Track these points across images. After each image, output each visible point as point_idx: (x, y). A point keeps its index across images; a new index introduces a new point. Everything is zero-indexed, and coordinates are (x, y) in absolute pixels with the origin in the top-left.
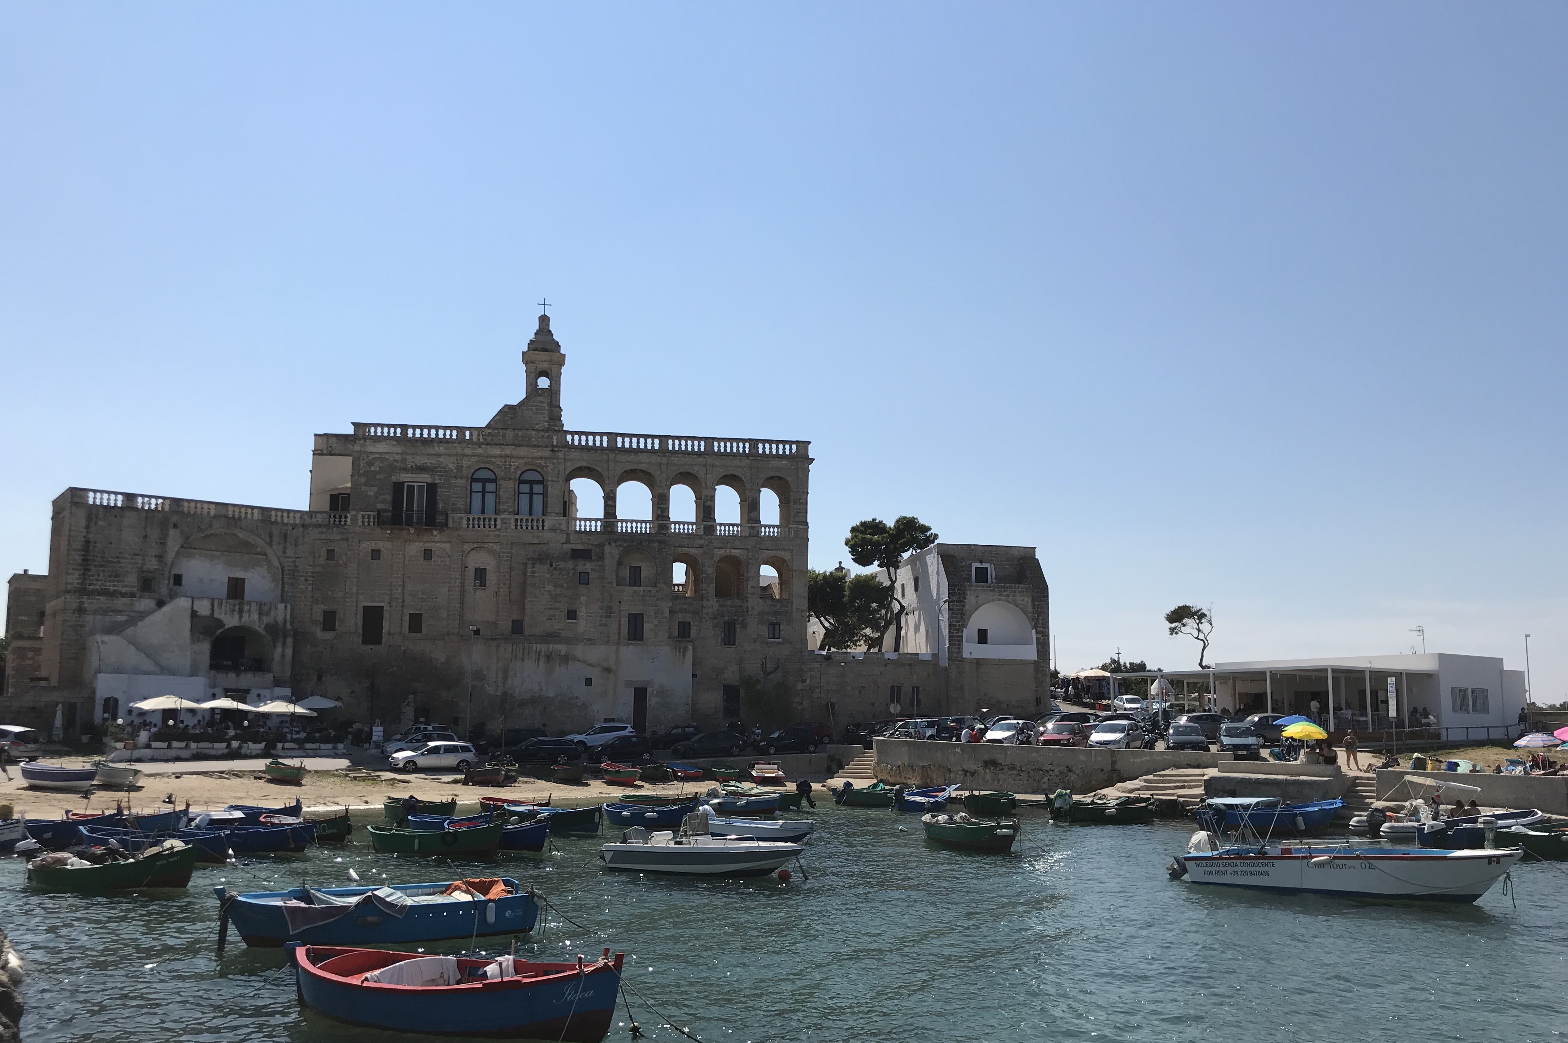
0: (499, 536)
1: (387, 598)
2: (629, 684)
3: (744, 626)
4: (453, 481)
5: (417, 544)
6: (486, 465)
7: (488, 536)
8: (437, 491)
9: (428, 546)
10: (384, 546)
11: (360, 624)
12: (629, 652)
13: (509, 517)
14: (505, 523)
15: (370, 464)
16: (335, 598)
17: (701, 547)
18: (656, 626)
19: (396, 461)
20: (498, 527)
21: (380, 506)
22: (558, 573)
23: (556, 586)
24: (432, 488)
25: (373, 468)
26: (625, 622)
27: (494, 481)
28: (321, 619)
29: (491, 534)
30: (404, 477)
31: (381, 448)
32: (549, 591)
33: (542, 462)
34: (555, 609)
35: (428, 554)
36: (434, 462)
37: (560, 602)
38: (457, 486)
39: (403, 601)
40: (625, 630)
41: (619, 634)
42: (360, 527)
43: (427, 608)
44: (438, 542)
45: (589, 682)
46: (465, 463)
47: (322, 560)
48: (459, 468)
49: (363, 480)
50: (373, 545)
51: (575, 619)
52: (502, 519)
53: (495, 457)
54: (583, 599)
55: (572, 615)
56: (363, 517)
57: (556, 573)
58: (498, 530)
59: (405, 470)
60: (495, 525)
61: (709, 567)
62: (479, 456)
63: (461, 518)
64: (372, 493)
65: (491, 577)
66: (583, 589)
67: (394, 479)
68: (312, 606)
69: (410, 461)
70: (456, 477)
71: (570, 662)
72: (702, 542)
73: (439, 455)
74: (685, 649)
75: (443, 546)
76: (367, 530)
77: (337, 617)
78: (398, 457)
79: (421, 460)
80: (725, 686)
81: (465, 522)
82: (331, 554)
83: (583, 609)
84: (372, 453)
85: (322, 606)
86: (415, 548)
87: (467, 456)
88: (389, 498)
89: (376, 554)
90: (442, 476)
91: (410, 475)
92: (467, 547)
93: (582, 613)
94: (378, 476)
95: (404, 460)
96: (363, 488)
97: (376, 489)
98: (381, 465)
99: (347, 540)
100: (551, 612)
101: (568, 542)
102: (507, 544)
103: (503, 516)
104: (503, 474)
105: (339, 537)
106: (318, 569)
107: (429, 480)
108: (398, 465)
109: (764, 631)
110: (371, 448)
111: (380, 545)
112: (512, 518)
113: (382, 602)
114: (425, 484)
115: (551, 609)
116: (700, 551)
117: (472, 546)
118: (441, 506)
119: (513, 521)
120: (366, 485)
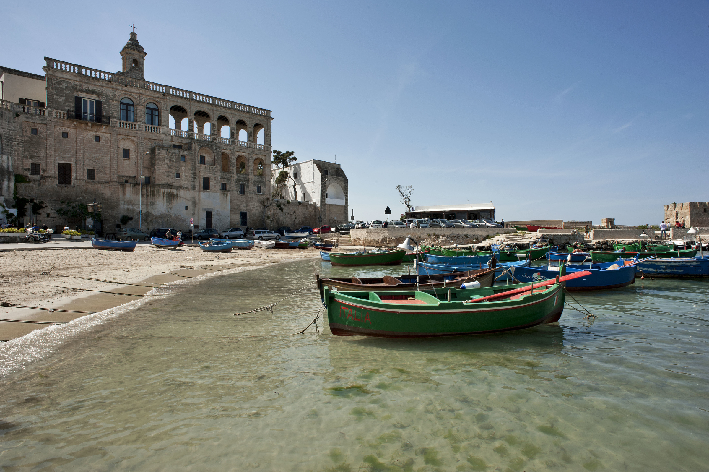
0: (137, 133)
1: (73, 159)
2: (204, 209)
3: (248, 186)
4: (111, 101)
5: (91, 132)
6: (129, 97)
7: (131, 133)
8: (102, 106)
9: (98, 134)
10: (71, 131)
11: (57, 172)
12: (204, 195)
13: (142, 124)
14: (140, 127)
15: (59, 83)
16: (39, 157)
17: (230, 150)
18: (215, 184)
19: (76, 85)
20: (137, 129)
21: (67, 108)
22: (171, 154)
23: (170, 161)
24: (99, 104)
25: (61, 86)
26: (202, 180)
27: (133, 105)
28: (30, 168)
29: (133, 132)
30: (81, 95)
31: (66, 76)
32: (167, 163)
33: (159, 100)
34: (170, 172)
35: (97, 138)
36: (100, 89)
37: (172, 169)
38: (113, 105)
39: (84, 162)
40: (202, 185)
41: (200, 186)
42: (54, 118)
43: (98, 167)
44: (103, 132)
45: (187, 208)
46: (117, 93)
47: (29, 134)
48: (114, 95)
49: (55, 92)
50: (64, 130)
51: (180, 178)
52: (139, 125)
53: (134, 93)
54: (183, 168)
55: (178, 175)
56: (56, 113)
57: (170, 154)
58: (137, 130)
59: (82, 91)
60: (135, 128)
61: (234, 159)
62: (125, 91)
63: (116, 122)
64: (61, 100)
65: (132, 154)
66: (183, 164)
67: (75, 94)
68: (23, 159)
69: (85, 87)
70: (113, 100)
71: (178, 198)
72: (231, 148)
73: (103, 87)
74: (227, 195)
75: (106, 135)
76: (59, 121)
77: (41, 167)
78: (78, 83)
79: (92, 88)
80: (241, 212)
81: (118, 124)
82: (35, 131)
83: (183, 173)
84: (60, 78)
85: (31, 161)
86: (90, 134)
87: (119, 90)
88: (73, 104)
89: (65, 135)
90: (105, 98)
91: (85, 94)
92: (119, 137)
93: (183, 175)
94: (65, 91)
95: (81, 86)
96: (55, 97)
97: (64, 98)
98: (67, 85)
99: (46, 124)
100: (168, 174)
101: (172, 141)
102: (142, 138)
103: (139, 124)
104: (138, 102)
105: (40, 122)
106: (27, 138)
107: (97, 99)
108: (78, 87)
109: (256, 189)
110: (58, 74)
111: (68, 130)
112: (144, 125)
113: (71, 161)
114: (95, 101)
115: (168, 172)
116: (230, 152)
117: (122, 137)
118: (104, 114)
119: (144, 127)
120: (57, 95)
